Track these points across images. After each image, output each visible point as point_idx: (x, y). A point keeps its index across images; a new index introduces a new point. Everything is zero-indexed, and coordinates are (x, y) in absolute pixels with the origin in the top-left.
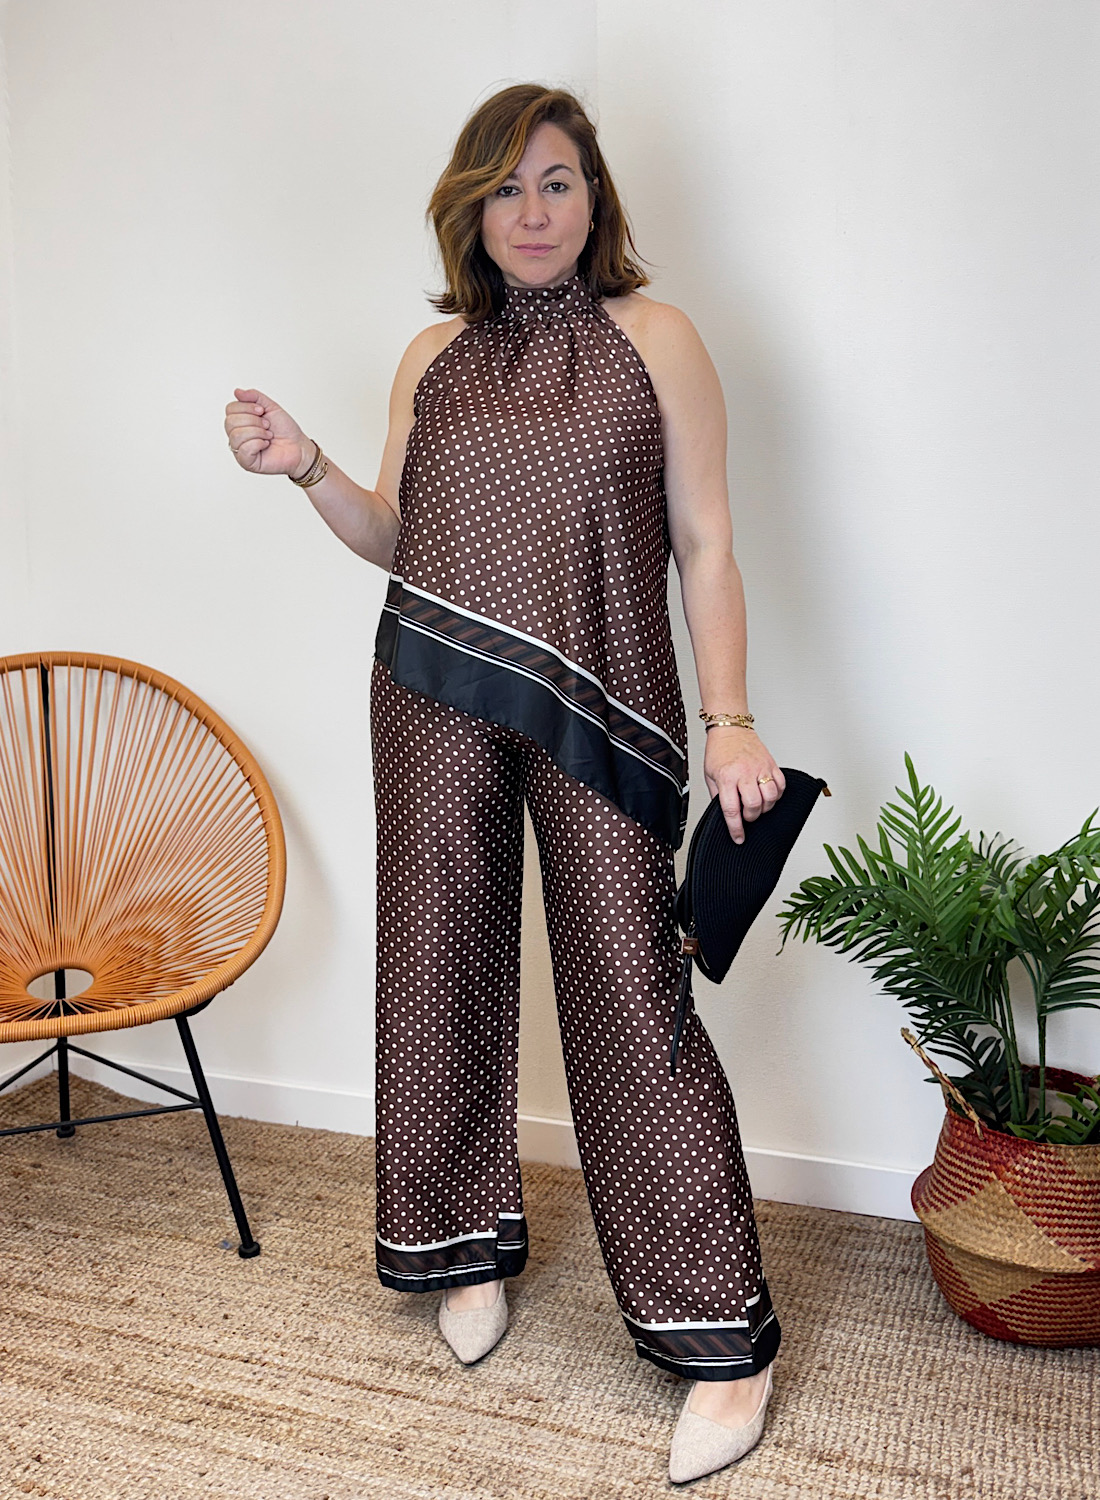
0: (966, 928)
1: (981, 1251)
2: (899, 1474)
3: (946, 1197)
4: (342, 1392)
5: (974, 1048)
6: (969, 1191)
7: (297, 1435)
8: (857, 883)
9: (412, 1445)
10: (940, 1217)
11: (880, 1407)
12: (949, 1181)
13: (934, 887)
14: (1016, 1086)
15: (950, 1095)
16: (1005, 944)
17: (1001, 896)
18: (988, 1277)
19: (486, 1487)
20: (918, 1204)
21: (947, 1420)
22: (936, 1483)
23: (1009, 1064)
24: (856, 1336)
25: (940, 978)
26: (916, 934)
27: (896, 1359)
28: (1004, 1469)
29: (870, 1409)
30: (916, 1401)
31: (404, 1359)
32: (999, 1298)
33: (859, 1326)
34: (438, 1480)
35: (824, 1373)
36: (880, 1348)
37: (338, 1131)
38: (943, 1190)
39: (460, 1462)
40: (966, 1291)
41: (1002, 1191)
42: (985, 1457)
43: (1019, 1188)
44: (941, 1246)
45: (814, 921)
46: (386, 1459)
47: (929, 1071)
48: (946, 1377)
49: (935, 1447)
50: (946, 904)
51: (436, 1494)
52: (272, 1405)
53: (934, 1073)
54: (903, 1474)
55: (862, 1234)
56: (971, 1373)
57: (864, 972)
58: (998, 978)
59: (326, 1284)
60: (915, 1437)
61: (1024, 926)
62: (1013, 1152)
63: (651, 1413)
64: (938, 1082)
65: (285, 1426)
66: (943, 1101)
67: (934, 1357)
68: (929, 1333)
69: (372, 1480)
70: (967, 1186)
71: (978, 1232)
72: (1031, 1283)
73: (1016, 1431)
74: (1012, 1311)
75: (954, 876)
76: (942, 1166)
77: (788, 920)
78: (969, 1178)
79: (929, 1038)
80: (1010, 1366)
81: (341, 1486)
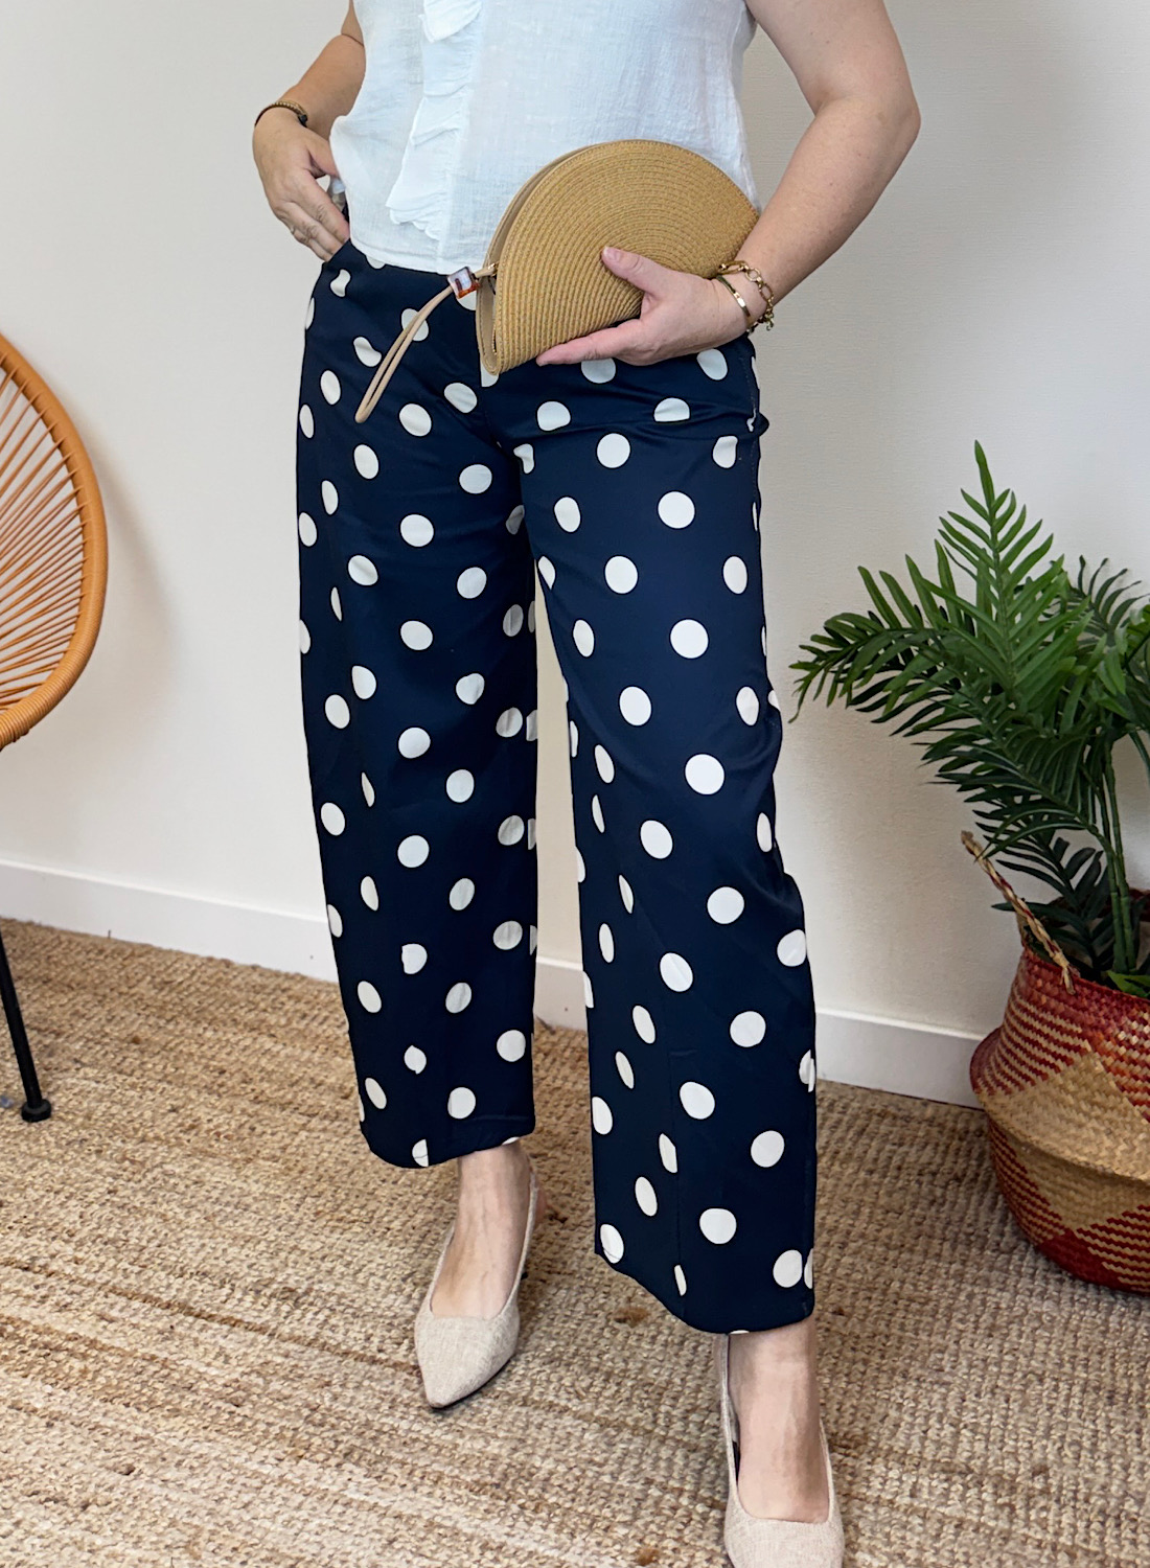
0: (1057, 692)
1: (1068, 1154)
2: (943, 1471)
3: (1020, 1074)
4: (159, 1318)
5: (1064, 862)
6: (1053, 1066)
7: (93, 1380)
8: (905, 624)
9: (254, 1398)
10: (1010, 1102)
11: (919, 1372)
12: (1025, 1051)
13: (1012, 633)
14: (1121, 918)
15: (1028, 928)
16: (1111, 716)
17: (1106, 650)
18: (1076, 1191)
19: (357, 1464)
20: (980, 1082)
21: (1014, 1396)
22: (995, 1486)
23: (1112, 887)
24: (887, 1269)
25: (1019, 762)
26: (986, 700)
27: (944, 1303)
28: (1093, 1469)
29: (905, 1375)
30: (970, 1366)
31: (248, 1274)
32: (1091, 1221)
33: (892, 1254)
34: (290, 1450)
35: (840, 1319)
36: (922, 1286)
37: (166, 946)
38: (1014, 1063)
39: (322, 1425)
40: (1045, 1211)
41: (1100, 1068)
42: (1067, 1451)
43: (1123, 1066)
44: (1012, 1145)
45: (843, 676)
46: (218, 1415)
47: (999, 893)
48: (1014, 1334)
49: (996, 1433)
50: (1030, 658)
51: (286, 1470)
52: (59, 1334)
53: (1006, 896)
54: (949, 1471)
55: (899, 1122)
56: (1050, 1329)
57: (911, 750)
58: (1100, 765)
59: (142, 1164)
60: (968, 1418)
61: (1135, 690)
62: (1116, 1012)
63: (593, 1365)
64: (1013, 910)
65: (77, 1365)
66: (1018, 938)
67: (998, 1304)
68: (991, 1269)
69: (197, 1446)
70: (1050, 1059)
71: (1064, 1126)
72: (1137, 1203)
73: (1111, 1415)
74: (1110, 1241)
75: (1042, 618)
76: (1014, 1029)
77: (805, 673)
78: (1053, 1048)
79: (1001, 847)
80: (1106, 1322)
81: (153, 1453)
